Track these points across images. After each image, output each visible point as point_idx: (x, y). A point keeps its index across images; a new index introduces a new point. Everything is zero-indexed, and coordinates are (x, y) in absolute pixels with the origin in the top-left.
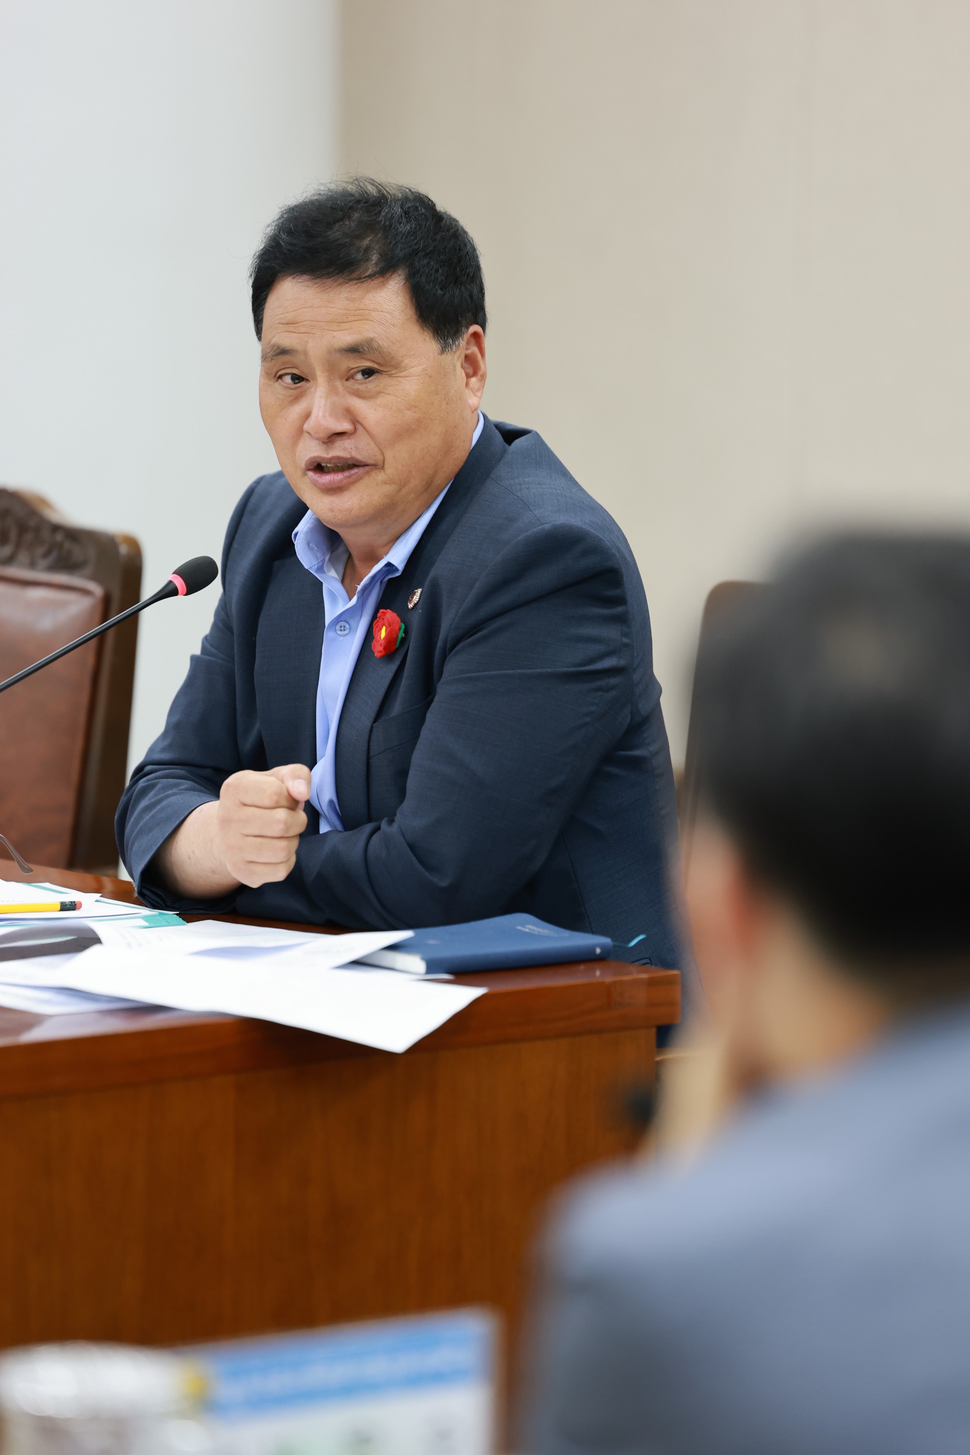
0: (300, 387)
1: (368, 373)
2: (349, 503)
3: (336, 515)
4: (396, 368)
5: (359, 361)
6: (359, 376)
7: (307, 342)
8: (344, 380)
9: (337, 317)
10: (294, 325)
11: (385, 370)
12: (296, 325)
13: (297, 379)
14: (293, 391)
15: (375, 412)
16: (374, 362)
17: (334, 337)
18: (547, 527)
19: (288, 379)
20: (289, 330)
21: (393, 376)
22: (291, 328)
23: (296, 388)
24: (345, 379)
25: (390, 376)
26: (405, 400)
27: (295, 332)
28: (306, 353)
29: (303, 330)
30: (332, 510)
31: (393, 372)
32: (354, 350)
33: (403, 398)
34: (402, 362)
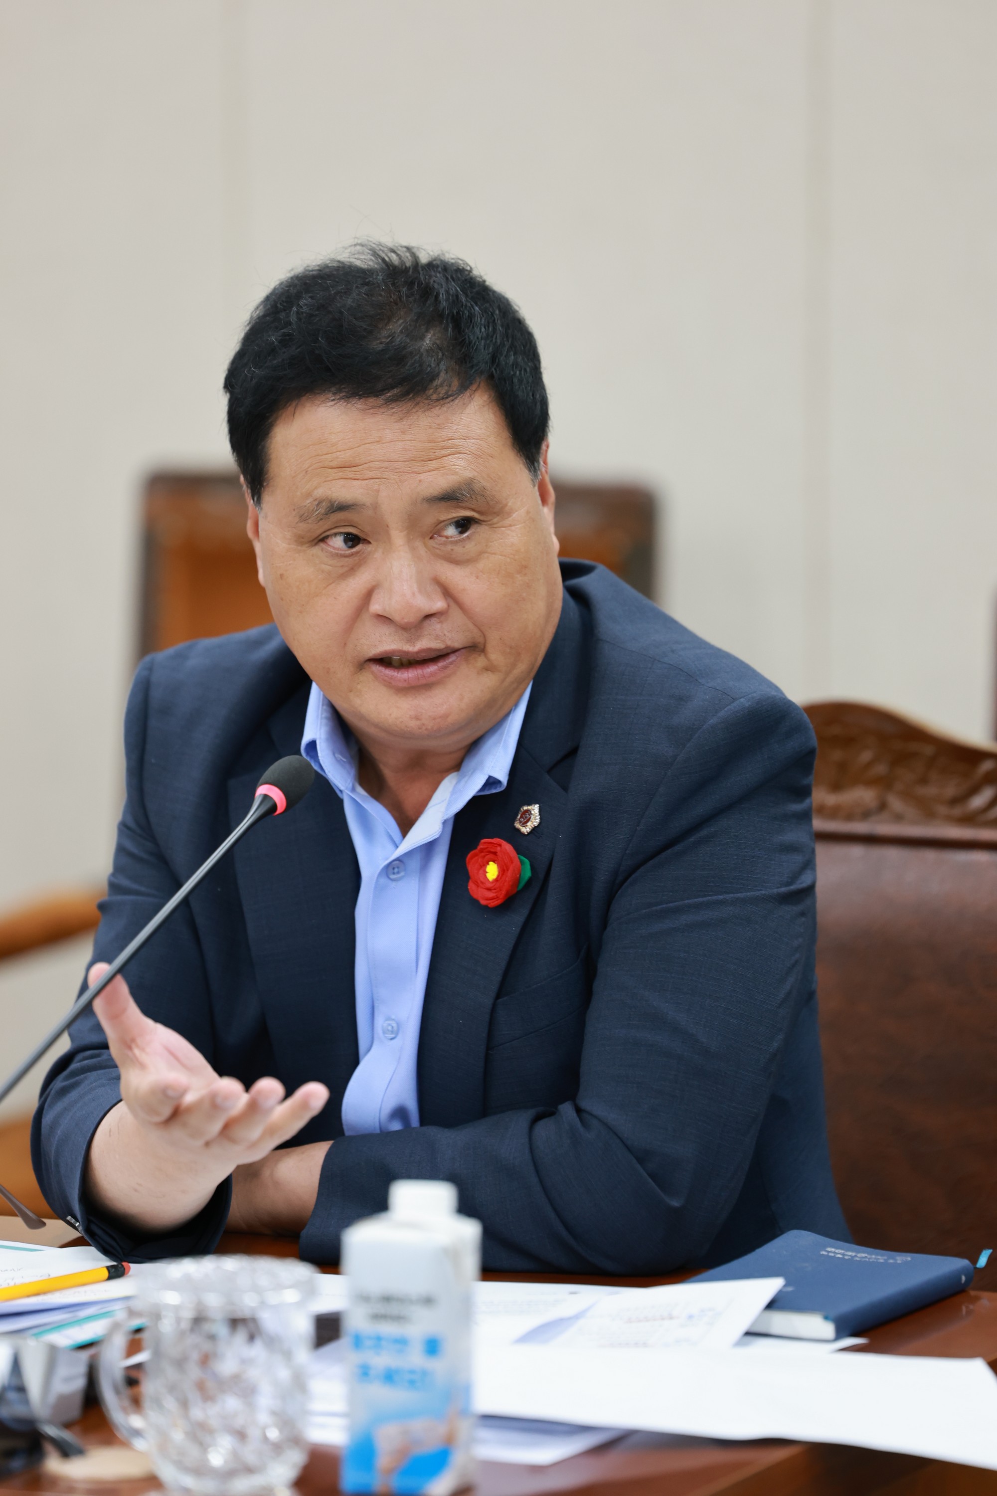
0: (357, 553)
1: (464, 525)
2: (445, 707)
3: (423, 724)
4: (498, 515)
5: (453, 511)
6: (451, 531)
7: (378, 491)
8: (427, 539)
9: (421, 453)
10: (353, 469)
11: (486, 519)
12: (356, 468)
13: (353, 540)
14: (347, 559)
15: (478, 580)
16: (473, 510)
17: (420, 481)
18: (744, 702)
19: (338, 542)
20: (346, 477)
21: (495, 526)
22: (349, 473)
23: (352, 555)
24: (430, 537)
25: (492, 526)
26: (515, 560)
27: (358, 479)
28: (376, 507)
29: (369, 474)
30: (417, 718)
31: (495, 520)
32: (449, 498)
33: (512, 556)
34: (506, 505)
